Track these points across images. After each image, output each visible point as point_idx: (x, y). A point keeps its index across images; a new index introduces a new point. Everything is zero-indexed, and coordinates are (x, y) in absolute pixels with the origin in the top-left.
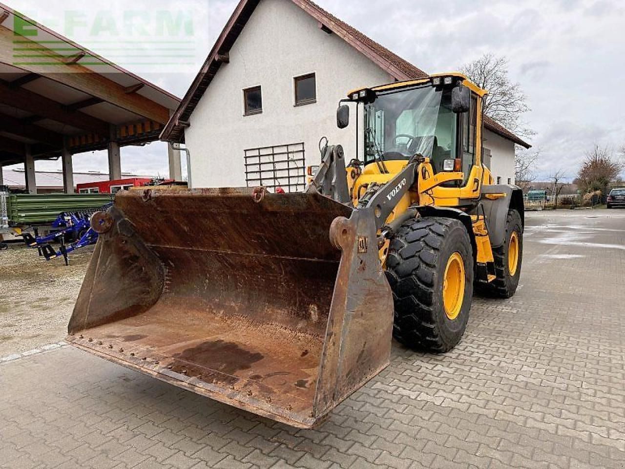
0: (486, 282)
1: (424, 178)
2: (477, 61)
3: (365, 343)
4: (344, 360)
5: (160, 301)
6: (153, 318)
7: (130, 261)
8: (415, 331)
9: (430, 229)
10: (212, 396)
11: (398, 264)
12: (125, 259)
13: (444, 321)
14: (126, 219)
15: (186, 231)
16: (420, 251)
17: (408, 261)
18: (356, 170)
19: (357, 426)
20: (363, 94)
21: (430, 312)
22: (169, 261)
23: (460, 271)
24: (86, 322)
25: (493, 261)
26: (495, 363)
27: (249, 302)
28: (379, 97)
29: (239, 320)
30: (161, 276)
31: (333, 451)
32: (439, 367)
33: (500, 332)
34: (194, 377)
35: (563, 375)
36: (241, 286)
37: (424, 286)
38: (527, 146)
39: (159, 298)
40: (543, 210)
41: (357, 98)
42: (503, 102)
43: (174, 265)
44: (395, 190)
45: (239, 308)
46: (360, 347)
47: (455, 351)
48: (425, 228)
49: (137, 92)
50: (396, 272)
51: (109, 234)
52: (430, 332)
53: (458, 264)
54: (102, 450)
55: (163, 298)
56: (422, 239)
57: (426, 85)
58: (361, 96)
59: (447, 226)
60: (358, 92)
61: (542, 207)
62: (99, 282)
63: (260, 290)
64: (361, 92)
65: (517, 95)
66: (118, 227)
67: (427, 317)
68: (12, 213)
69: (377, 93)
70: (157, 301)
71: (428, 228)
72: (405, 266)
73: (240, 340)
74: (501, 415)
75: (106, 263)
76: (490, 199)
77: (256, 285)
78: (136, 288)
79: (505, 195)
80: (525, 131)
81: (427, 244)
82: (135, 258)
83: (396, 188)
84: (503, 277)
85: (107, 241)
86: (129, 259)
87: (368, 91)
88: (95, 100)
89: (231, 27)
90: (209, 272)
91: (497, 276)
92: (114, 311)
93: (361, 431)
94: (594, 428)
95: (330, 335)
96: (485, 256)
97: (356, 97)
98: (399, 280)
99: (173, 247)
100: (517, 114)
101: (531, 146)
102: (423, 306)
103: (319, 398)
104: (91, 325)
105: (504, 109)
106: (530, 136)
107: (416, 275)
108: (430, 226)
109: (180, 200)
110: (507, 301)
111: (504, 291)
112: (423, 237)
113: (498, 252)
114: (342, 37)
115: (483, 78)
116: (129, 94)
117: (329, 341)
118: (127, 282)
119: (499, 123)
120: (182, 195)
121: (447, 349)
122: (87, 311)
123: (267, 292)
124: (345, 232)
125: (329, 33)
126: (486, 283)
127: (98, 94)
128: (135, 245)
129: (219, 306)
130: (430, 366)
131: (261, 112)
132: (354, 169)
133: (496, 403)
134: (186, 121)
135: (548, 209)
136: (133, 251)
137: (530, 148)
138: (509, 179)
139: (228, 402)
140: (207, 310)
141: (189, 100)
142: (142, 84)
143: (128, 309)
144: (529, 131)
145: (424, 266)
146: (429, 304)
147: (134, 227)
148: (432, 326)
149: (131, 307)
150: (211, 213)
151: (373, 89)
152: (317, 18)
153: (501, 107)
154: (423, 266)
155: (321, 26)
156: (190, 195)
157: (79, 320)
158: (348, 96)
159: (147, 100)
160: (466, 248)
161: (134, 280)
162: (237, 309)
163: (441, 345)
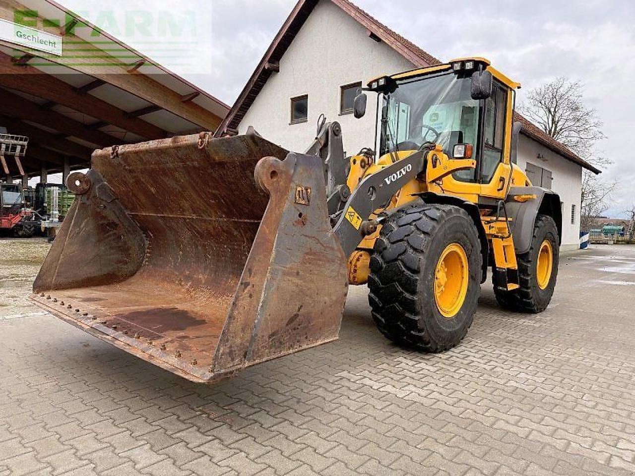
0: (505, 289)
1: (434, 166)
2: (549, 84)
3: (301, 306)
4: (266, 319)
5: (138, 274)
6: (125, 288)
7: (108, 228)
8: (399, 323)
9: (425, 214)
10: (127, 349)
11: (385, 248)
12: (102, 224)
13: (432, 315)
14: (105, 183)
15: (154, 193)
16: (409, 235)
17: (395, 246)
18: (366, 160)
19: (296, 407)
20: (382, 82)
21: (413, 301)
22: (149, 232)
23: (463, 266)
24: (53, 282)
25: (517, 268)
26: (488, 368)
27: (215, 274)
28: (399, 86)
29: (203, 291)
30: (142, 248)
31: (256, 426)
32: (423, 365)
33: (510, 342)
34: (120, 332)
35: (564, 385)
36: (210, 257)
37: (409, 273)
38: (597, 172)
39: (138, 270)
40: (614, 244)
41: (376, 87)
42: (575, 128)
43: (154, 235)
44: (397, 175)
45: (206, 280)
46: (293, 309)
47: (450, 353)
48: (420, 212)
49: (192, 100)
50: (382, 257)
51: (85, 197)
52: (413, 325)
53: (460, 258)
54: (18, 399)
55: (142, 271)
56: (414, 224)
57: (447, 72)
58: (380, 84)
59: (444, 211)
60: (377, 80)
61: (614, 240)
62: (70, 244)
63: (226, 262)
64: (381, 80)
65: (592, 121)
66: (97, 191)
67: (410, 306)
68: (63, 208)
69: (398, 82)
70: (135, 273)
71: (422, 213)
72: (392, 251)
73: (195, 310)
74: (469, 414)
75: (81, 225)
76: (519, 202)
77: (223, 256)
78: (112, 256)
79: (535, 196)
80: (600, 159)
81: (418, 229)
82: (114, 225)
83: (398, 173)
84: (528, 288)
85: (83, 204)
86: (107, 225)
87: (387, 79)
88: (155, 108)
89: (283, 35)
90: (182, 242)
91: (521, 285)
92: (86, 276)
93: (298, 411)
94: (576, 438)
95: (246, 285)
96: (506, 260)
97: (375, 85)
98: (384, 266)
99: (147, 214)
100: (591, 142)
101: (601, 172)
102: (407, 295)
103: (221, 351)
104: (59, 287)
105: (576, 135)
106: (606, 165)
107: (402, 261)
108: (425, 210)
109: (141, 155)
110: (533, 316)
111: (529, 304)
112: (415, 221)
113: (523, 259)
114: (389, 44)
115: (554, 102)
116: (184, 102)
117: (244, 291)
118: (103, 248)
119: (571, 150)
120: (142, 148)
121: (437, 349)
122: (55, 272)
123: (233, 263)
124: (274, 174)
125: (378, 41)
126: (504, 291)
127: (157, 102)
128: (114, 212)
129: (188, 278)
130: (411, 363)
131: (306, 121)
132: (365, 158)
133: (468, 402)
134: (235, 129)
135: (620, 243)
136: (112, 217)
137: (599, 174)
138: (573, 206)
139: (139, 355)
140: (177, 282)
141: (238, 109)
142: (197, 93)
143: (101, 276)
144: (604, 160)
145: (412, 250)
146: (414, 292)
147: (113, 191)
148: (417, 318)
149: (105, 275)
150: (168, 168)
151: (393, 78)
152: (366, 26)
153: (573, 134)
154: (410, 251)
155: (370, 34)
156: (148, 148)
157: (45, 280)
158: (368, 85)
159: (203, 109)
160: (470, 241)
161: (111, 248)
162: (203, 281)
163: (429, 342)
